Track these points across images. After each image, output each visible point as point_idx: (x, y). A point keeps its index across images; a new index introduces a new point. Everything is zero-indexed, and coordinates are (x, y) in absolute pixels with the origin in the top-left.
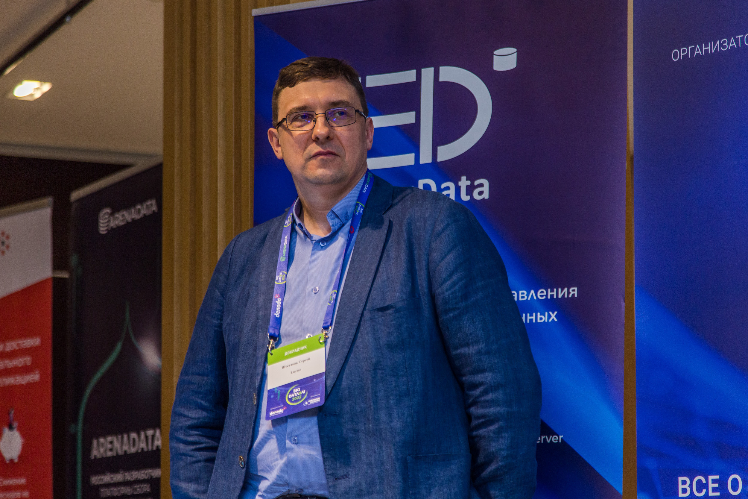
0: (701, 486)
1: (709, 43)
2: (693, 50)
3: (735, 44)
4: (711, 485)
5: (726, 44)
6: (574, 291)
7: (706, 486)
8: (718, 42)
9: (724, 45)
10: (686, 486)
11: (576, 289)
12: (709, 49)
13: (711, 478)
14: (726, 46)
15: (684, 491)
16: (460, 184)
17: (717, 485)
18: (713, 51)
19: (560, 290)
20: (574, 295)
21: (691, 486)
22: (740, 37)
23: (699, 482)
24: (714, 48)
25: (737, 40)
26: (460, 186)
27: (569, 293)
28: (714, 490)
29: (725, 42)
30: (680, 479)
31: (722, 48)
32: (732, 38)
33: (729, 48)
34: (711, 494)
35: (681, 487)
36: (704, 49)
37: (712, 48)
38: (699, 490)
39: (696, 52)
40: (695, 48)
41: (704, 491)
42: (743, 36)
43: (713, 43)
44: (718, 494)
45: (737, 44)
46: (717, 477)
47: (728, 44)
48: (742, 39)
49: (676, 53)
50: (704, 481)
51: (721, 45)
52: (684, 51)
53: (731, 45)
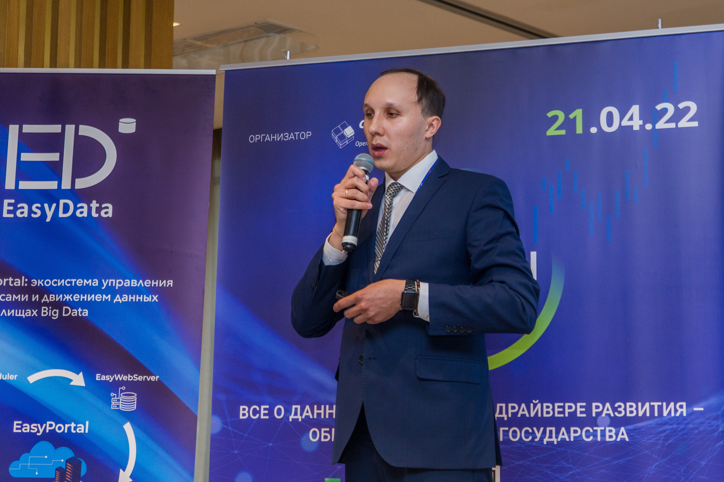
0: (255, 412)
1: (276, 134)
2: (264, 137)
3: (293, 137)
4: (263, 412)
5: (287, 137)
6: (170, 283)
7: (259, 412)
8: (282, 134)
9: (286, 137)
10: (246, 412)
11: (172, 281)
12: (275, 138)
13: (263, 407)
14: (287, 138)
15: (244, 415)
16: (91, 205)
17: (267, 412)
18: (278, 140)
19: (160, 281)
20: (170, 285)
21: (249, 412)
22: (297, 133)
23: (255, 410)
24: (279, 138)
25: (295, 135)
26: (92, 207)
27: (167, 284)
28: (265, 415)
29: (286, 135)
30: (242, 407)
31: (284, 139)
32: (292, 134)
33: (289, 140)
34: (262, 417)
35: (241, 412)
36: (272, 138)
37: (277, 137)
38: (254, 415)
39: (266, 139)
40: (266, 135)
41: (258, 415)
42: (299, 133)
43: (278, 134)
44: (267, 417)
45: (295, 137)
46: (267, 407)
47: (289, 137)
48: (299, 135)
49: (252, 138)
50: (258, 409)
51: (284, 137)
52: (258, 137)
53: (290, 138)
